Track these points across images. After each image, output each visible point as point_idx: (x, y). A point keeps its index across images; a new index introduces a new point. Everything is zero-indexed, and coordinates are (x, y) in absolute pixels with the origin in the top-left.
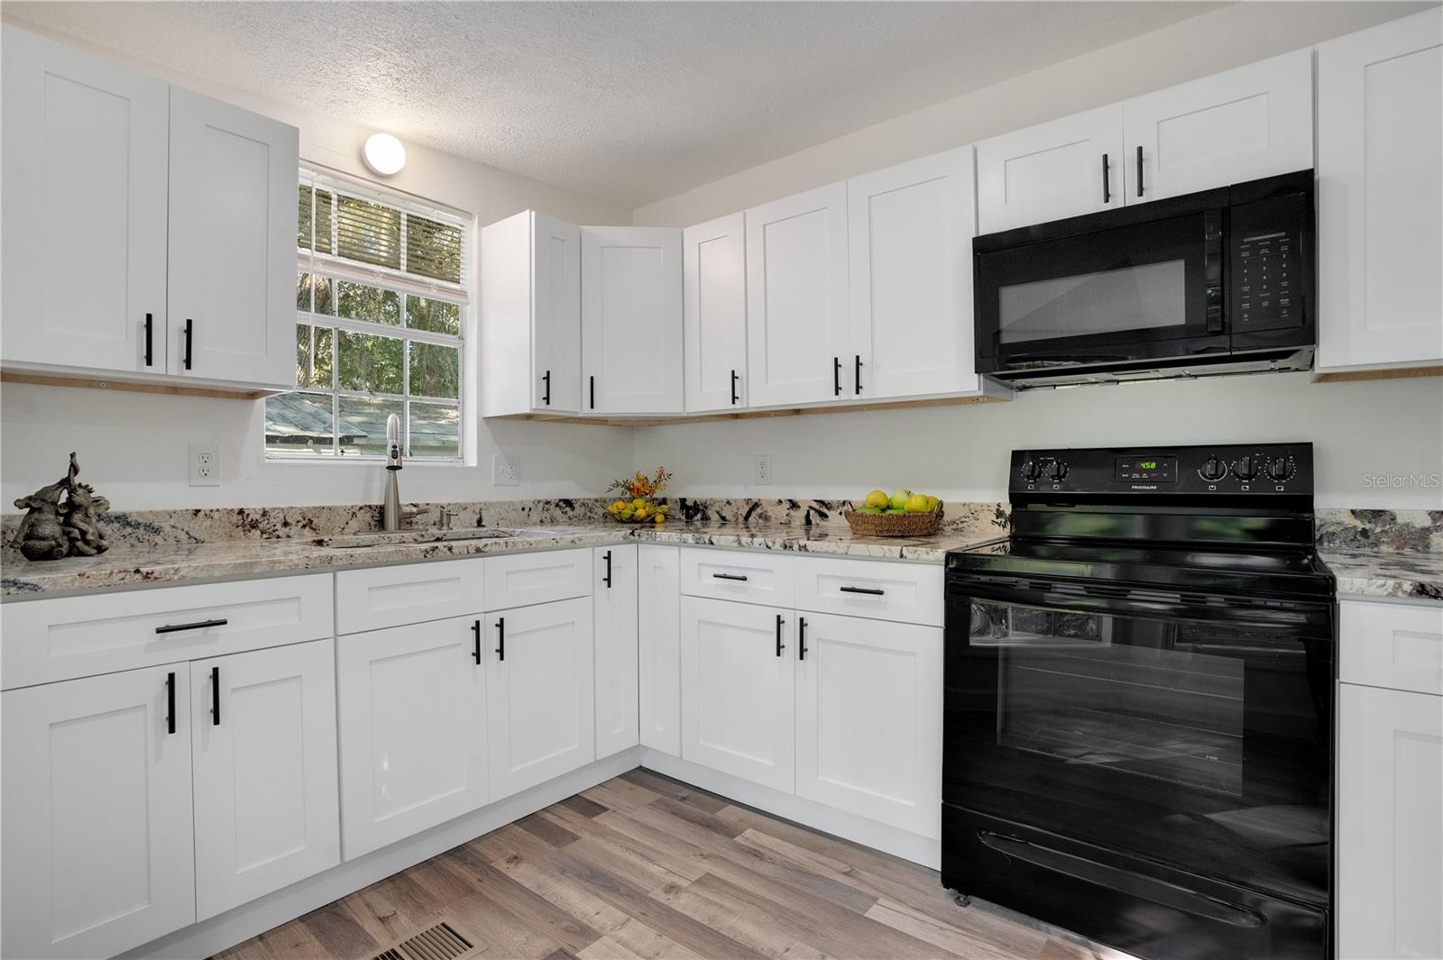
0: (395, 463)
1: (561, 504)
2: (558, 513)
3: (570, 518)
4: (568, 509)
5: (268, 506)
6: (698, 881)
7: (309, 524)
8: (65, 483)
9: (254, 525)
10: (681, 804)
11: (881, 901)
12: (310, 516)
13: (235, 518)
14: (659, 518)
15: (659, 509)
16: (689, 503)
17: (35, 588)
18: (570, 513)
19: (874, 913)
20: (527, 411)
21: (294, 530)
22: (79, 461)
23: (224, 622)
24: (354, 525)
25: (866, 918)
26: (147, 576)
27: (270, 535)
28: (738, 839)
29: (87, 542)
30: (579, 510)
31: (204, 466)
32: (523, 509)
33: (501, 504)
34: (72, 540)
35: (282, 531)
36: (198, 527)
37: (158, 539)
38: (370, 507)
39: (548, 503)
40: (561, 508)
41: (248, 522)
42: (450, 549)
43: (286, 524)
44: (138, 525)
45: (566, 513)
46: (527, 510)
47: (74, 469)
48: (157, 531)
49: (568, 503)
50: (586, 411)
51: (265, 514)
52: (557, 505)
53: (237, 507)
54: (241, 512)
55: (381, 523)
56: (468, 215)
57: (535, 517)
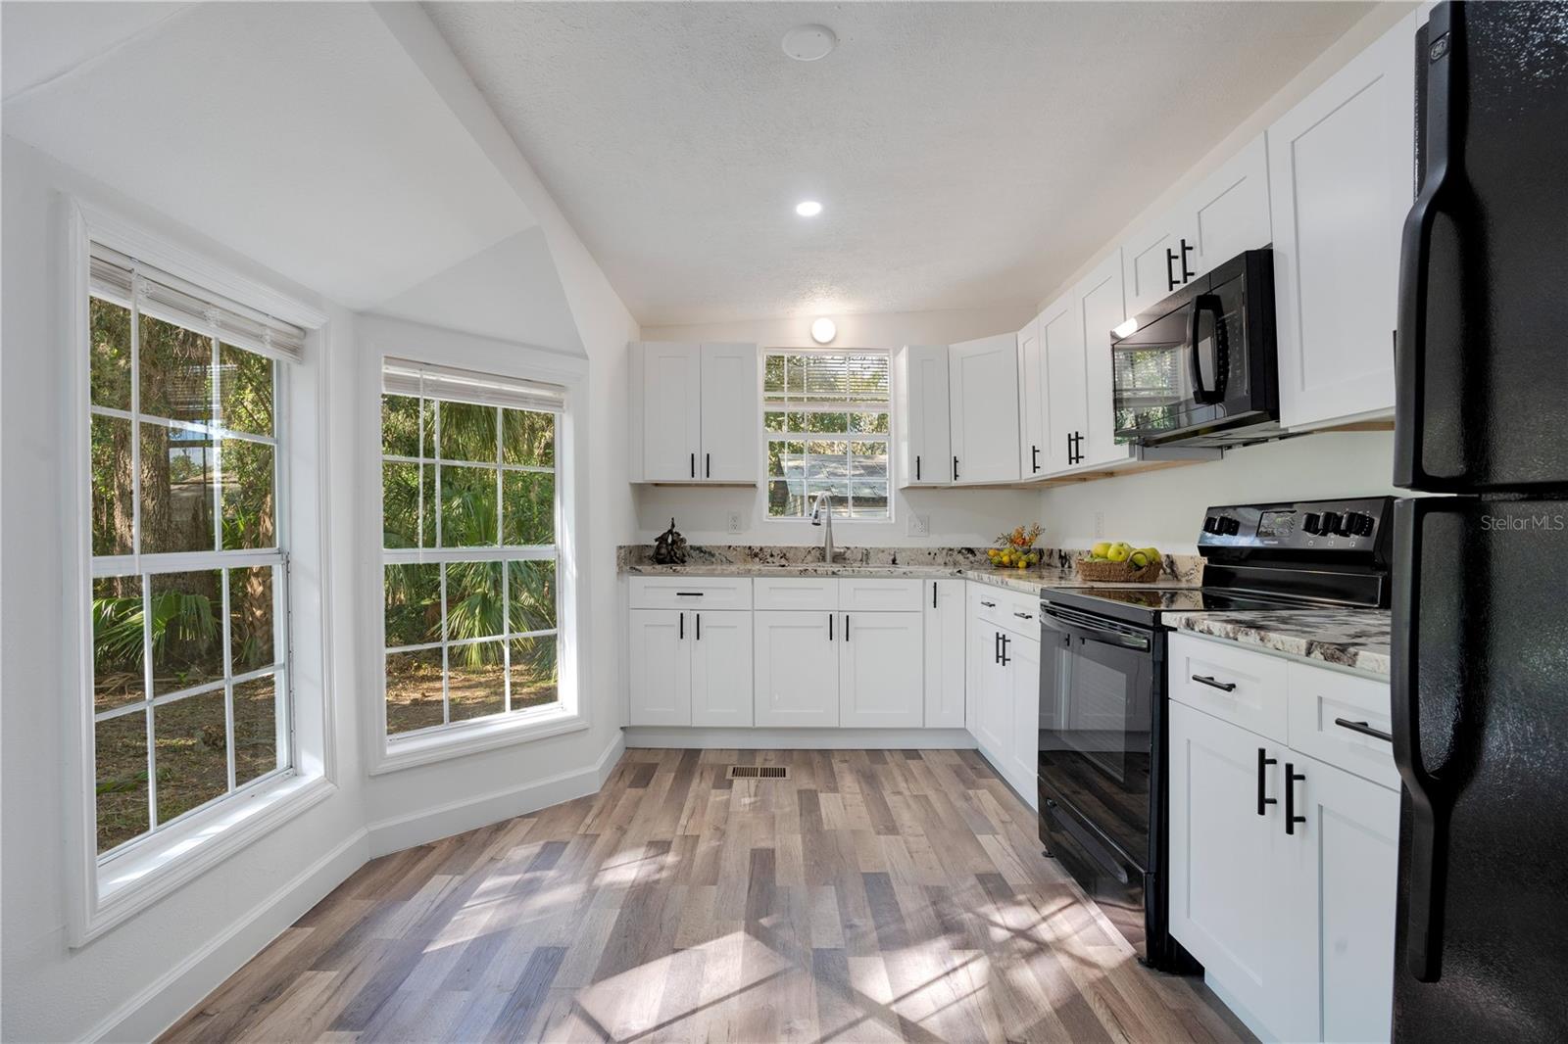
0: (816, 521)
1: (963, 551)
2: (960, 558)
3: (972, 563)
4: (970, 555)
5: (763, 545)
6: (916, 796)
7: (784, 556)
8: (670, 532)
9: (756, 555)
10: (969, 771)
11: (998, 837)
12: (784, 551)
13: (747, 551)
14: (1022, 564)
15: (1024, 557)
16: (1063, 554)
17: (640, 571)
18: (972, 558)
19: (983, 839)
20: (907, 485)
21: (776, 559)
22: (675, 522)
23: (702, 594)
24: (809, 558)
25: (976, 839)
26: (674, 571)
27: (764, 561)
28: (971, 792)
29: (678, 558)
30: (979, 556)
31: (735, 524)
32: (929, 554)
33: (911, 550)
34: (672, 557)
35: (770, 560)
36: (731, 555)
37: (714, 560)
38: (819, 548)
39: (951, 550)
40: (963, 554)
41: (754, 554)
42: (816, 571)
43: (772, 556)
44: (705, 552)
45: (968, 558)
46: (933, 554)
47: (673, 526)
48: (713, 556)
49: (970, 551)
50: (954, 483)
51: (761, 549)
52: (960, 552)
53: (748, 545)
54: (750, 548)
55: (824, 559)
56: (887, 350)
57: (940, 559)
